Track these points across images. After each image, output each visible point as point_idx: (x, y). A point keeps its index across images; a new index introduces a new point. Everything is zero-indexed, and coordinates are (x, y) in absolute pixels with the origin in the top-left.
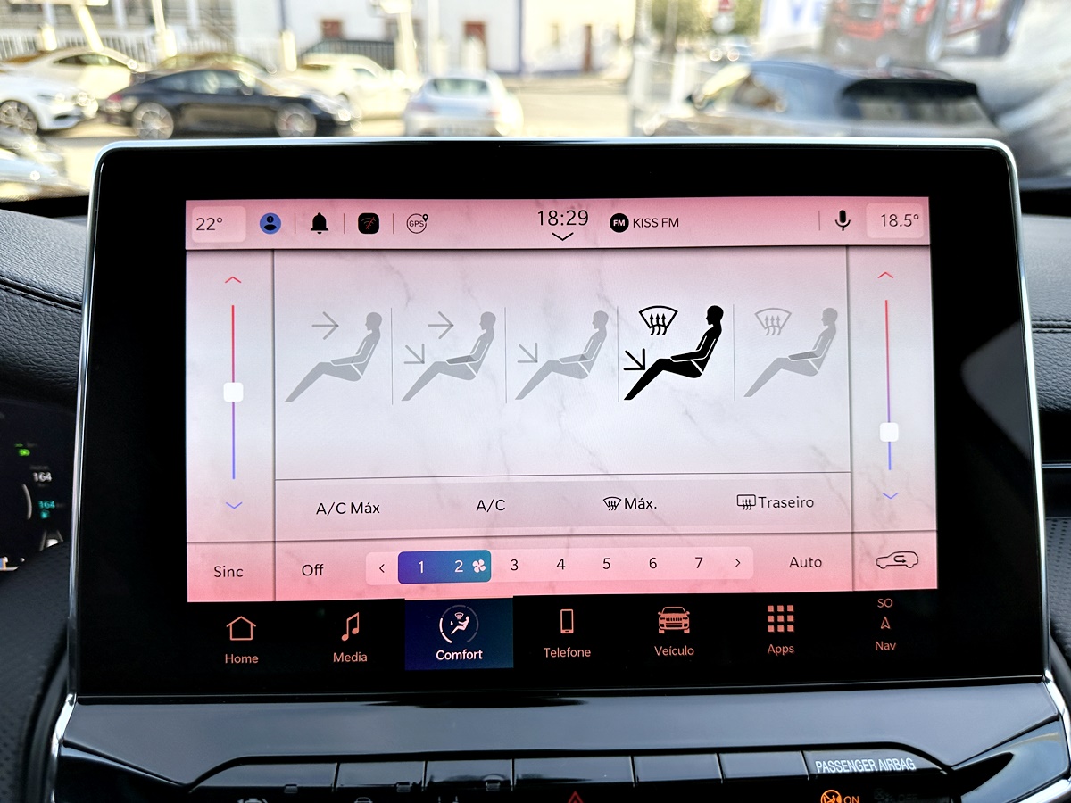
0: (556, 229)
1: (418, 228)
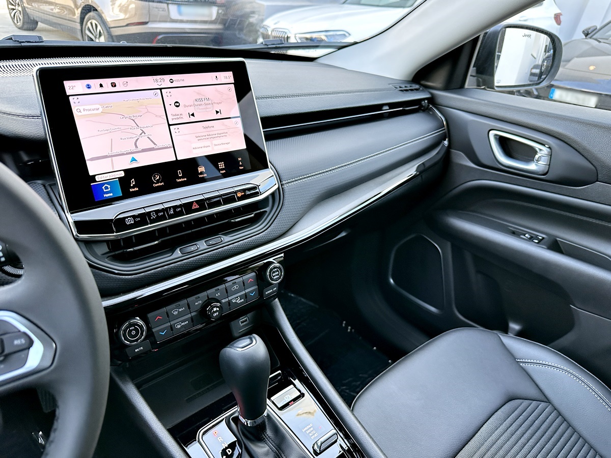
0: (157, 83)
1: (126, 85)
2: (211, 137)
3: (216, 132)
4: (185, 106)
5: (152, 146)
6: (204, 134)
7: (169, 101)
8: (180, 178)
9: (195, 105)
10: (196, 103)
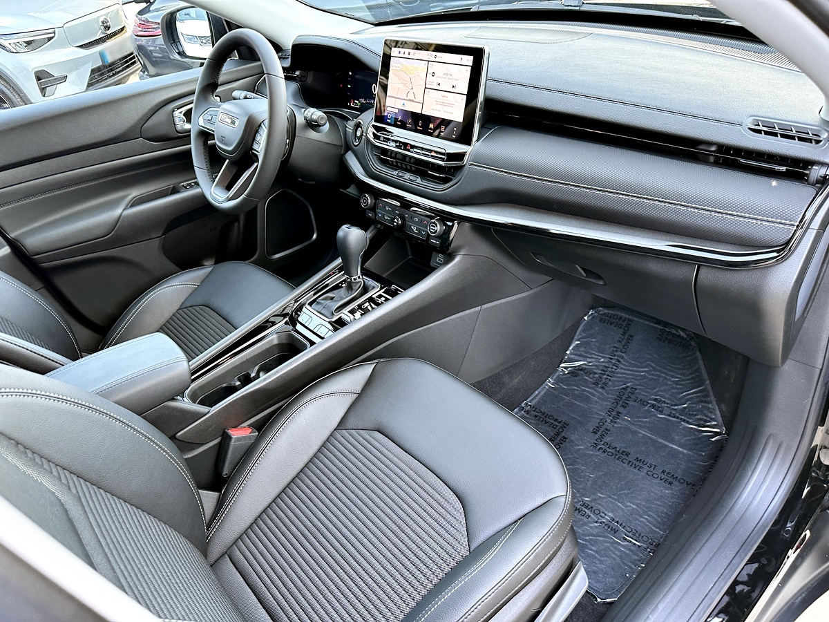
1: (414, 55)
2: (443, 104)
3: (447, 102)
4: (437, 77)
5: (413, 99)
6: (441, 101)
7: (430, 71)
8: (419, 126)
9: (443, 78)
10: (444, 76)
